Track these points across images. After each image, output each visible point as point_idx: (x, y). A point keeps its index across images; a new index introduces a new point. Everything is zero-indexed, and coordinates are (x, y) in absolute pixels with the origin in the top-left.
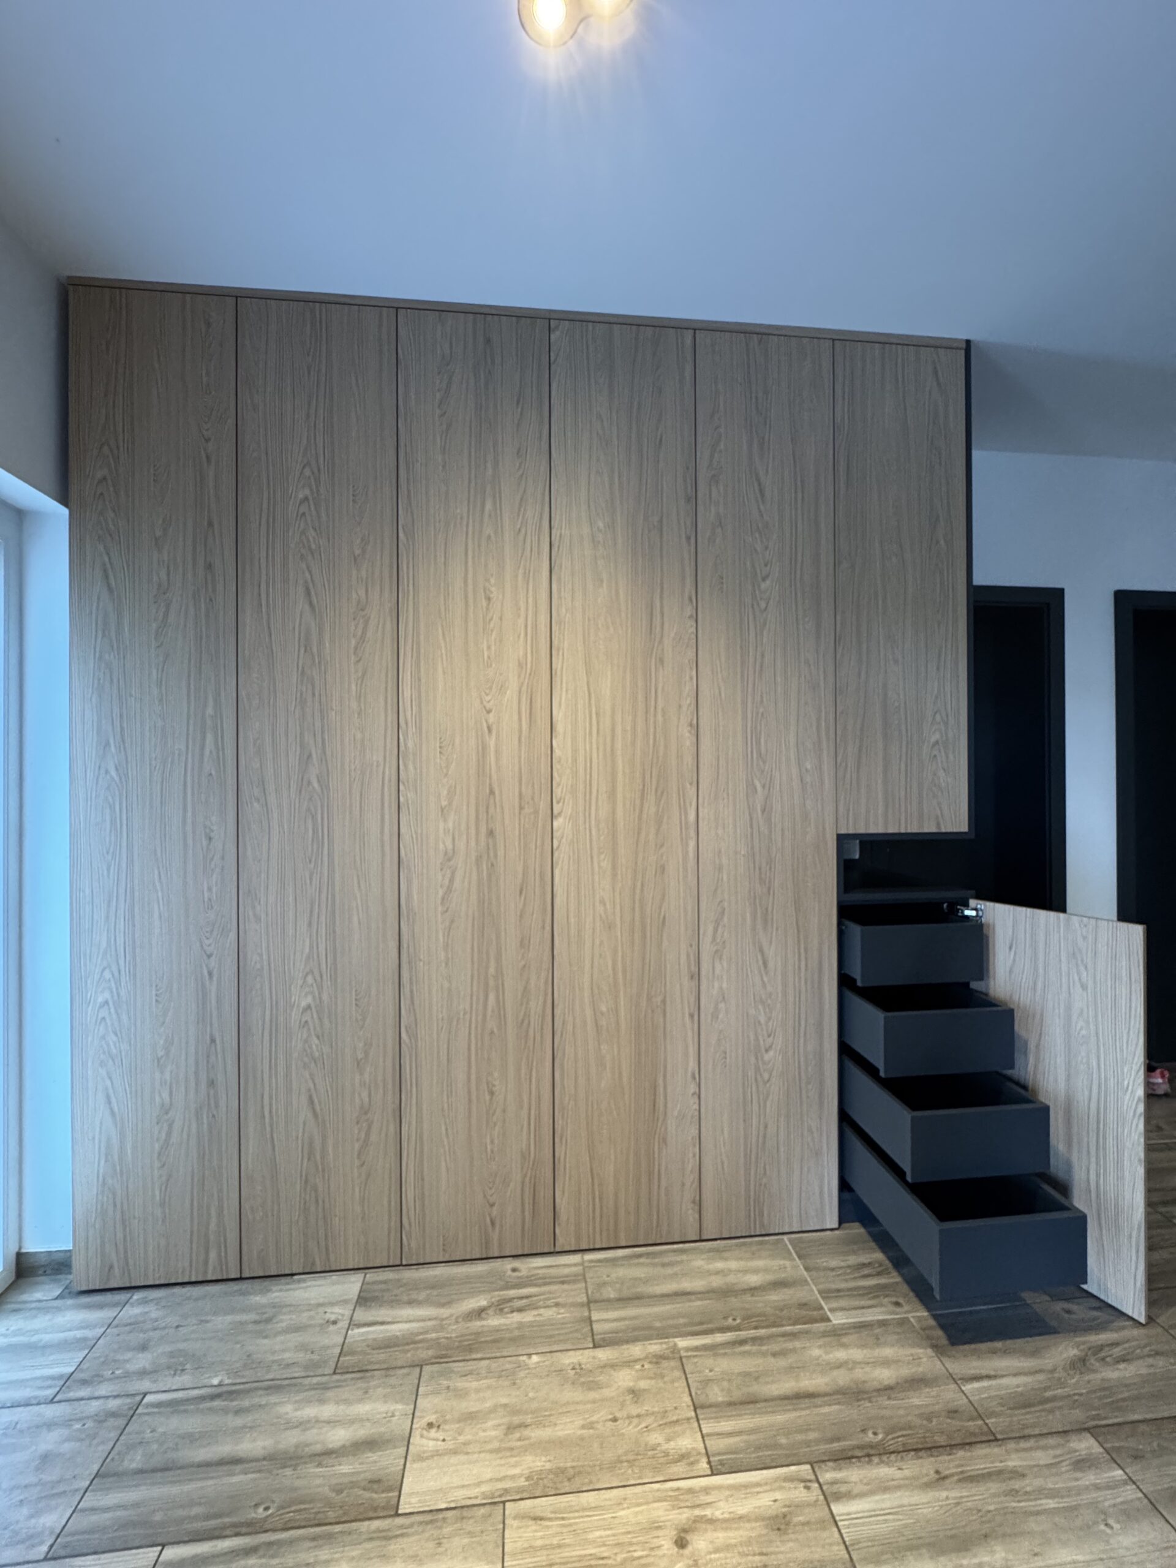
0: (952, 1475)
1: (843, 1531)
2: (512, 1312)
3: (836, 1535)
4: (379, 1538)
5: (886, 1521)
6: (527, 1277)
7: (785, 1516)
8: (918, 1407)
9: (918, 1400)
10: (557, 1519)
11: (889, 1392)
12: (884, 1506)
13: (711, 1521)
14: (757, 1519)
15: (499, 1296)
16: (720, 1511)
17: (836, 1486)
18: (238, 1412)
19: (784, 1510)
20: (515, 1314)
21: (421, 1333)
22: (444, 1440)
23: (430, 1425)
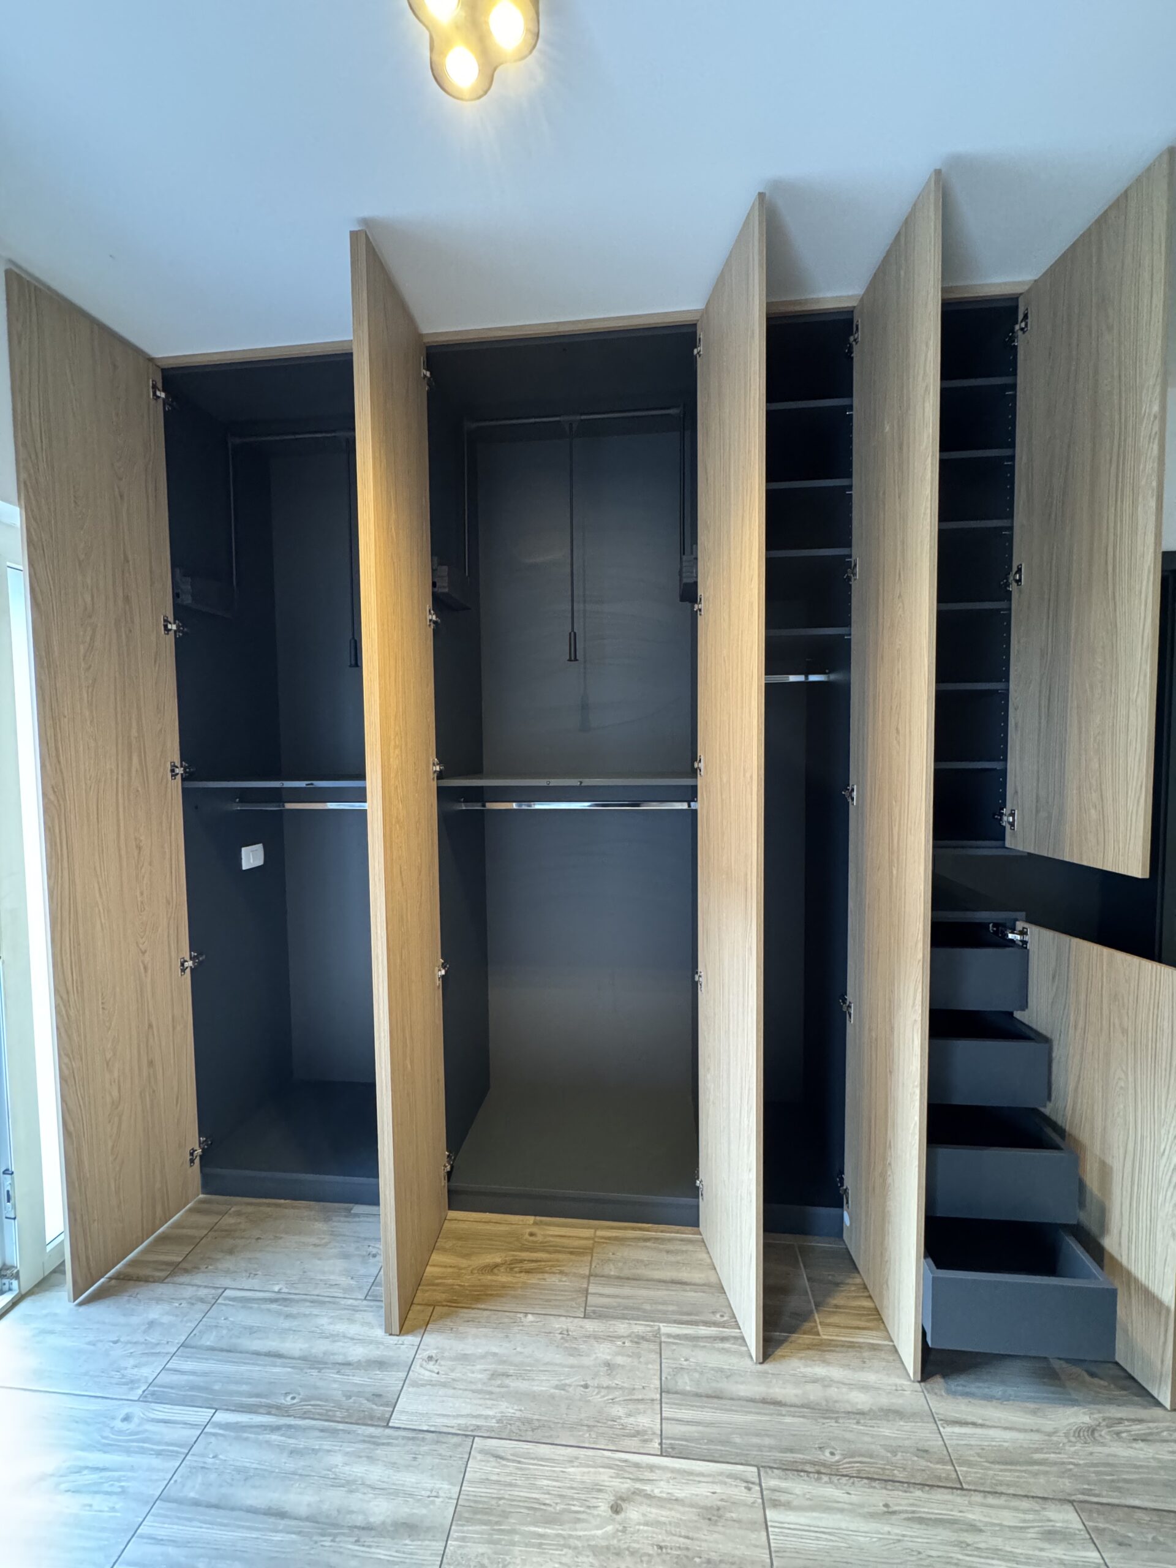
0: (900, 1512)
1: (771, 1537)
2: (521, 1272)
3: (764, 1538)
4: (369, 1442)
5: (818, 1539)
6: (541, 1243)
7: (718, 1509)
8: (886, 1437)
9: (888, 1431)
10: (514, 1461)
11: (858, 1416)
12: (820, 1524)
13: (649, 1496)
14: (692, 1506)
15: (513, 1256)
16: (661, 1489)
17: (777, 1494)
18: (288, 1316)
19: (720, 1503)
20: (522, 1274)
21: (441, 1278)
22: (438, 1373)
23: (430, 1358)
